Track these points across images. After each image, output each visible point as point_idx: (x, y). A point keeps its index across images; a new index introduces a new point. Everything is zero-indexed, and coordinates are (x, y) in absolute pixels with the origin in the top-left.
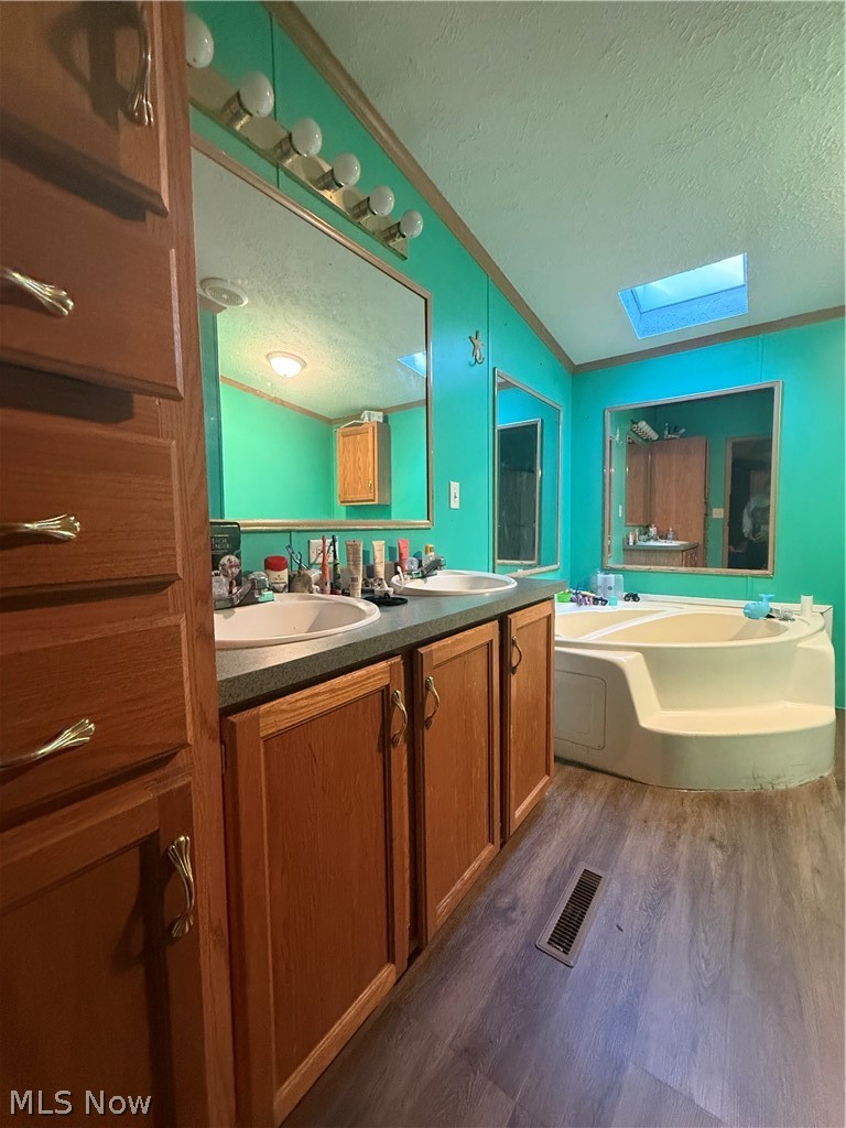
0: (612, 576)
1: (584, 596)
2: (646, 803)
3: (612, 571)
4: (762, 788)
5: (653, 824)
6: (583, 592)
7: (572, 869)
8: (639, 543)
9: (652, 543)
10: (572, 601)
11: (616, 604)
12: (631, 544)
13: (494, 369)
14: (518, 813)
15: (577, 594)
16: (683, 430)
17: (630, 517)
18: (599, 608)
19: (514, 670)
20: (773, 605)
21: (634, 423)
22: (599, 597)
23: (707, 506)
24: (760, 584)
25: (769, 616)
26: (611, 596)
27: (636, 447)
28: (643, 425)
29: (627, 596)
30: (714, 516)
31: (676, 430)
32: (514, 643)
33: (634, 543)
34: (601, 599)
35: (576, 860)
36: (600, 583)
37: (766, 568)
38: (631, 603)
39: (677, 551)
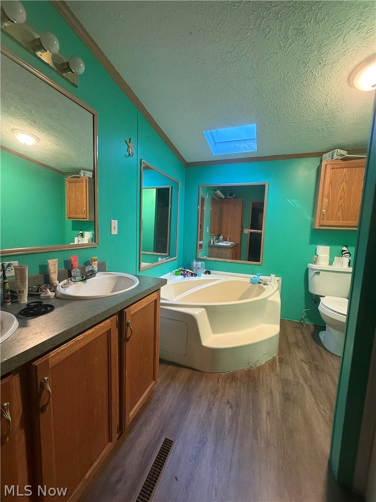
0: (200, 263)
1: (187, 272)
2: (202, 384)
3: (201, 260)
4: (251, 367)
5: (203, 398)
6: (187, 270)
7: (159, 439)
8: (215, 244)
9: (220, 244)
10: (181, 275)
11: (201, 276)
12: (212, 244)
13: (141, 160)
14: (132, 414)
15: (184, 271)
16: (234, 195)
17: (212, 232)
18: (193, 278)
19: (127, 340)
20: (261, 277)
21: (215, 191)
22: (193, 273)
23: (242, 228)
24: (257, 268)
25: (260, 283)
26: (199, 272)
27: (215, 201)
28: (218, 192)
29: (206, 272)
30: (245, 232)
31: (232, 195)
32: (128, 325)
33: (213, 243)
34: (194, 274)
35: (162, 432)
36: (194, 266)
37: (259, 261)
38: (207, 275)
39: (229, 248)
